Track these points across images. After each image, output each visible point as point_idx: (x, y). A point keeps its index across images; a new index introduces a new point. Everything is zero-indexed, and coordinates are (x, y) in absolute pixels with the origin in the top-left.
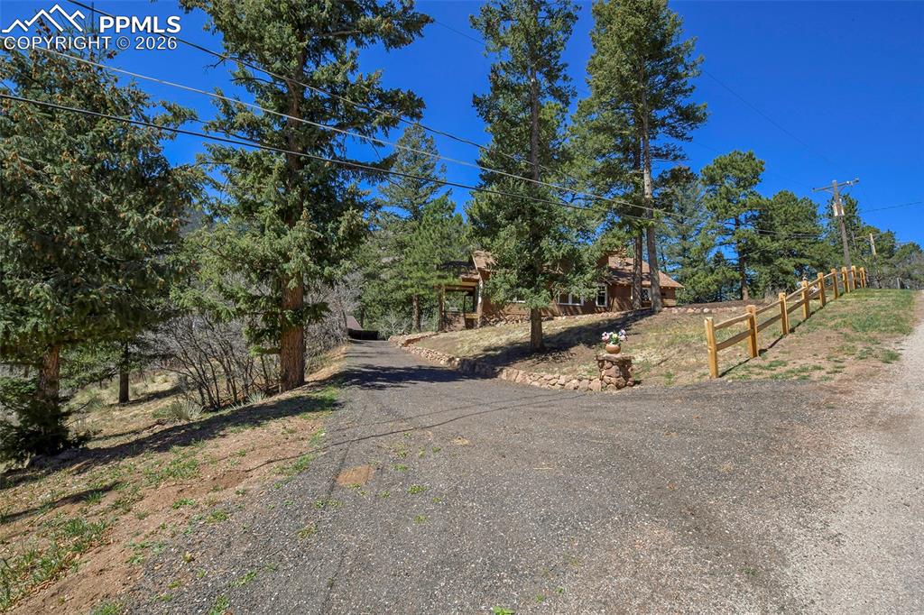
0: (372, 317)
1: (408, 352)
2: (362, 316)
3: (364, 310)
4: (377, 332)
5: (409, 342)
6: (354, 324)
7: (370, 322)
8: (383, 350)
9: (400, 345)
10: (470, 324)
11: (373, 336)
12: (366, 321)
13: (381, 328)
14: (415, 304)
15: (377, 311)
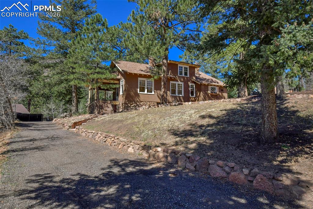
0: (37, 105)
1: (77, 135)
2: (29, 104)
3: (30, 100)
4: (42, 115)
5: (75, 124)
6: (22, 109)
7: (35, 108)
8: (51, 133)
9: (67, 127)
10: (115, 109)
11: (38, 118)
12: (32, 107)
13: (44, 112)
14: (74, 95)
15: (40, 101)
